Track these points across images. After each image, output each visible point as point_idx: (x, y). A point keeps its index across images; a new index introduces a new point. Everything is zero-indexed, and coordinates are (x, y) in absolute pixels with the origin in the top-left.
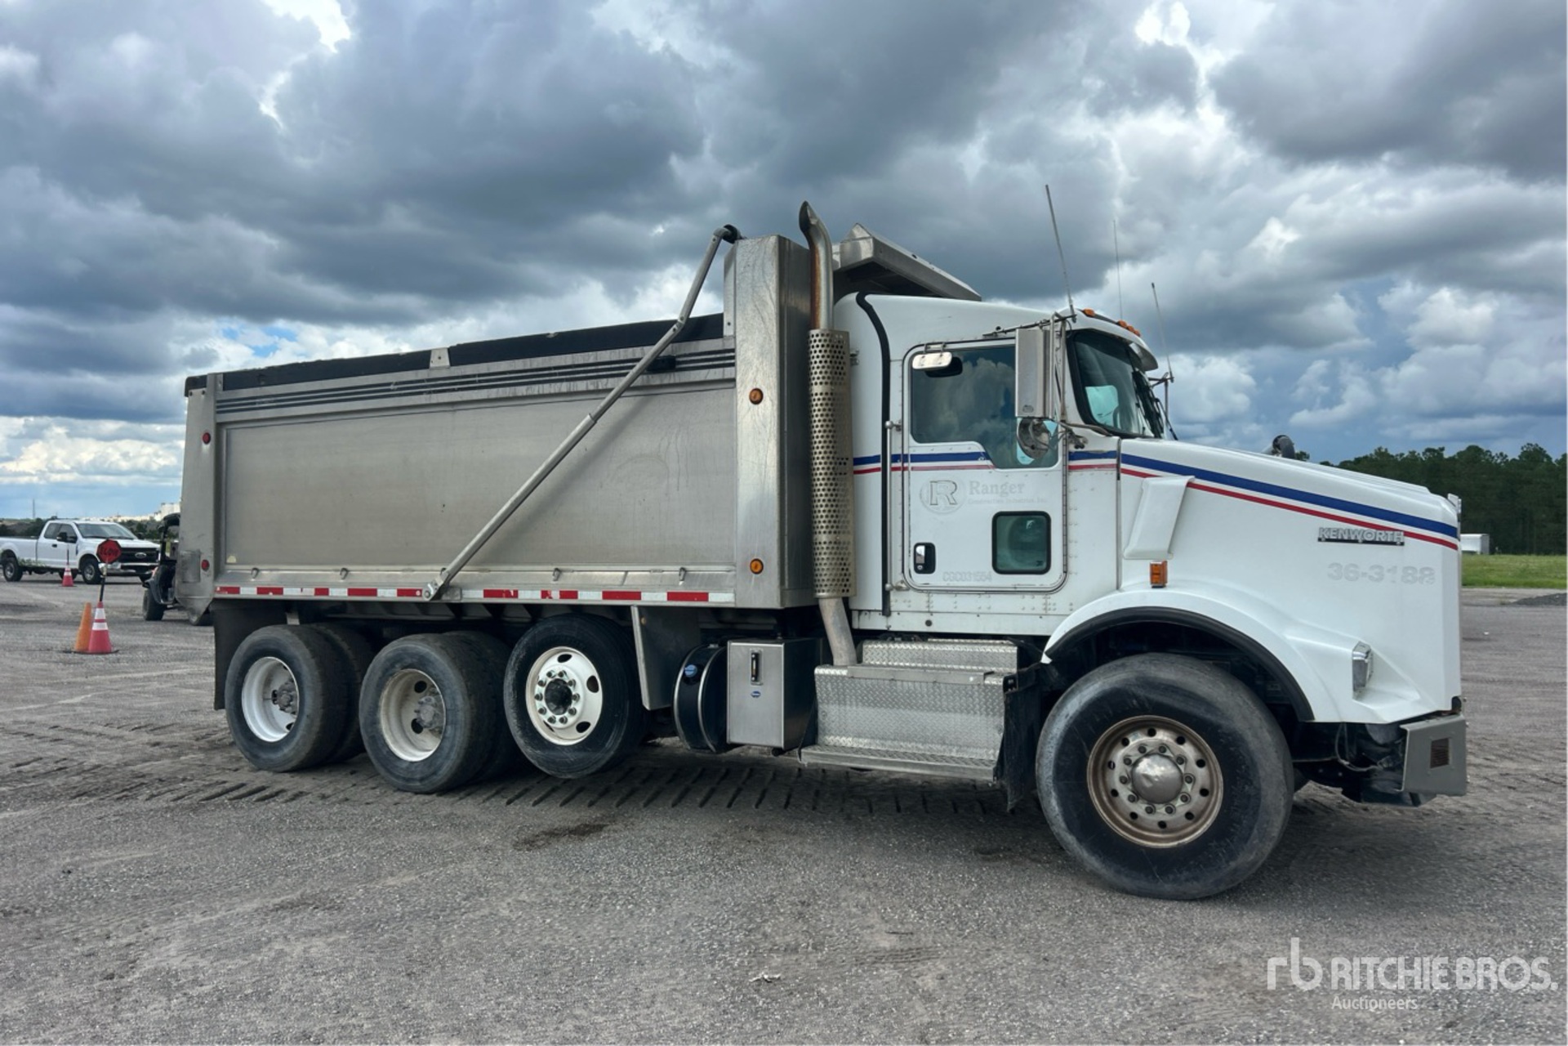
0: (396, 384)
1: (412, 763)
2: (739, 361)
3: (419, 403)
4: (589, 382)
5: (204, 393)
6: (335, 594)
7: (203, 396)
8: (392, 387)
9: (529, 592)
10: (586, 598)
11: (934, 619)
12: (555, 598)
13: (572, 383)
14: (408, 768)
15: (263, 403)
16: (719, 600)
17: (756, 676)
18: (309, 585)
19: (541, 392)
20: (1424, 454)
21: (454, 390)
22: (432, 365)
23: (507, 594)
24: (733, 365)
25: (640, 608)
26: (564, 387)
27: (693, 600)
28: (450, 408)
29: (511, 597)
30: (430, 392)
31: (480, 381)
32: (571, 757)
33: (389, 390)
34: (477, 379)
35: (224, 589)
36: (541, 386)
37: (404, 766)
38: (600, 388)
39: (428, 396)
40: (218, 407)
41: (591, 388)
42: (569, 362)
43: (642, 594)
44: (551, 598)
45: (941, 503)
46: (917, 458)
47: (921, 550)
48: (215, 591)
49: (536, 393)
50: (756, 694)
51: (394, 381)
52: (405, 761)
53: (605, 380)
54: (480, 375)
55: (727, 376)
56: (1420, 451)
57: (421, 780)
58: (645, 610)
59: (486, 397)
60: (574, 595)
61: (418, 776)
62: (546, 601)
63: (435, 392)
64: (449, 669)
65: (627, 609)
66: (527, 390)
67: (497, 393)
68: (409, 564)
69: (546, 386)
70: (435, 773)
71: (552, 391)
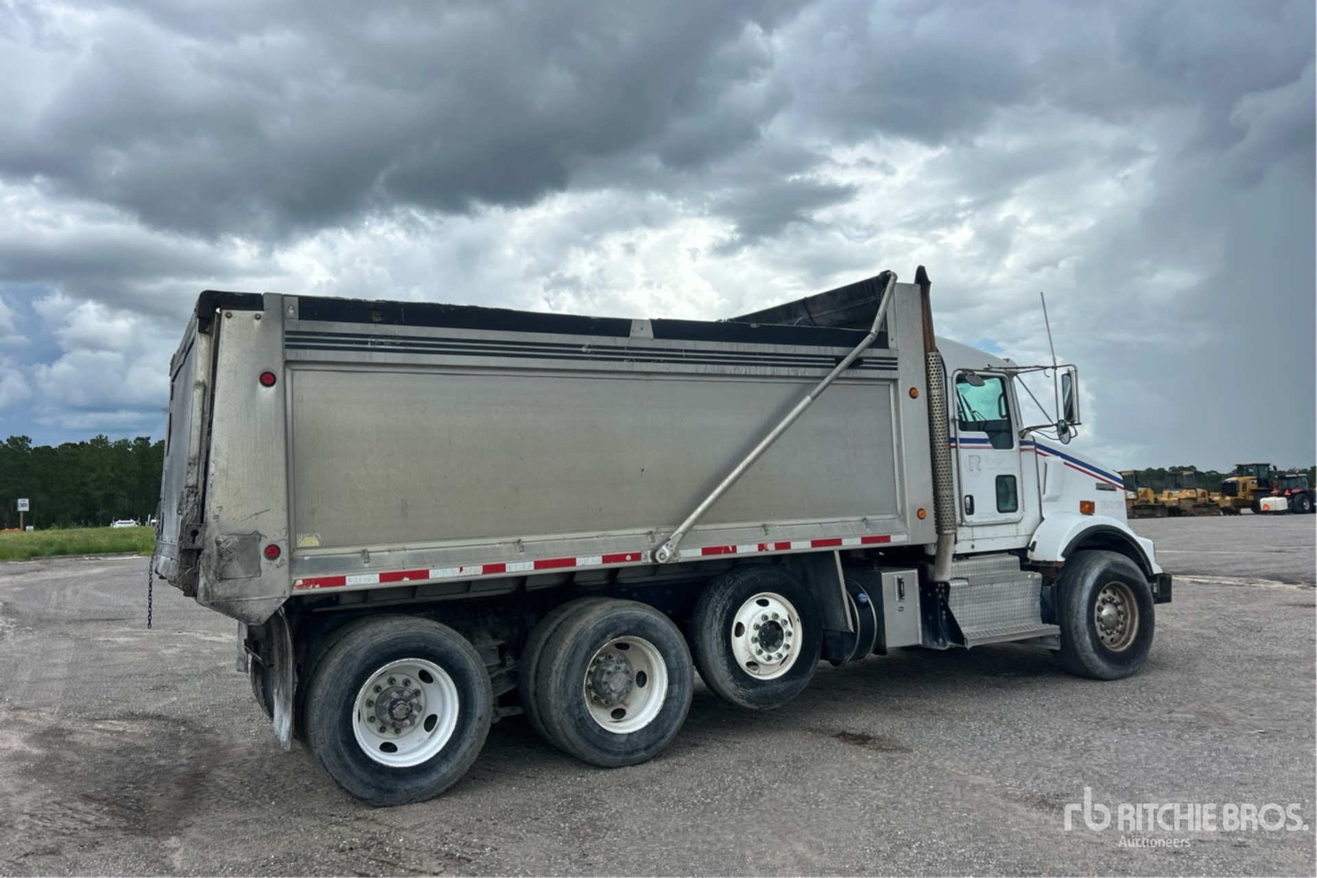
0: (589, 347)
1: (630, 734)
2: (899, 366)
3: (619, 369)
4: (790, 369)
5: (258, 317)
6: (514, 570)
7: (257, 323)
8: (584, 349)
9: (748, 546)
10: (797, 548)
11: (975, 543)
12: (771, 549)
13: (775, 368)
14: (628, 741)
15: (382, 344)
16: (898, 540)
17: (901, 595)
18: (472, 562)
19: (748, 373)
20: (135, 442)
21: (659, 361)
22: (632, 334)
23: (726, 550)
24: (896, 369)
25: (842, 553)
26: (768, 371)
27: (879, 542)
28: (646, 378)
29: (730, 552)
30: (631, 360)
31: (687, 357)
32: (782, 687)
33: (581, 352)
34: (684, 354)
35: (307, 583)
36: (748, 367)
37: (623, 739)
38: (799, 374)
39: (630, 363)
40: (287, 340)
41: (792, 374)
42: (772, 351)
43: (843, 541)
44: (767, 550)
45: (975, 469)
46: (963, 441)
47: (968, 499)
48: (293, 585)
49: (743, 373)
50: (901, 609)
51: (588, 343)
52: (622, 735)
53: (803, 369)
54: (686, 351)
55: (893, 377)
56: (132, 439)
57: (647, 748)
58: (843, 553)
59: (694, 371)
60: (787, 545)
61: (643, 745)
62: (763, 553)
63: (637, 360)
64: (671, 629)
65: (832, 553)
66: (735, 369)
67: (706, 368)
68: (605, 530)
69: (753, 368)
70: (663, 737)
71: (758, 373)
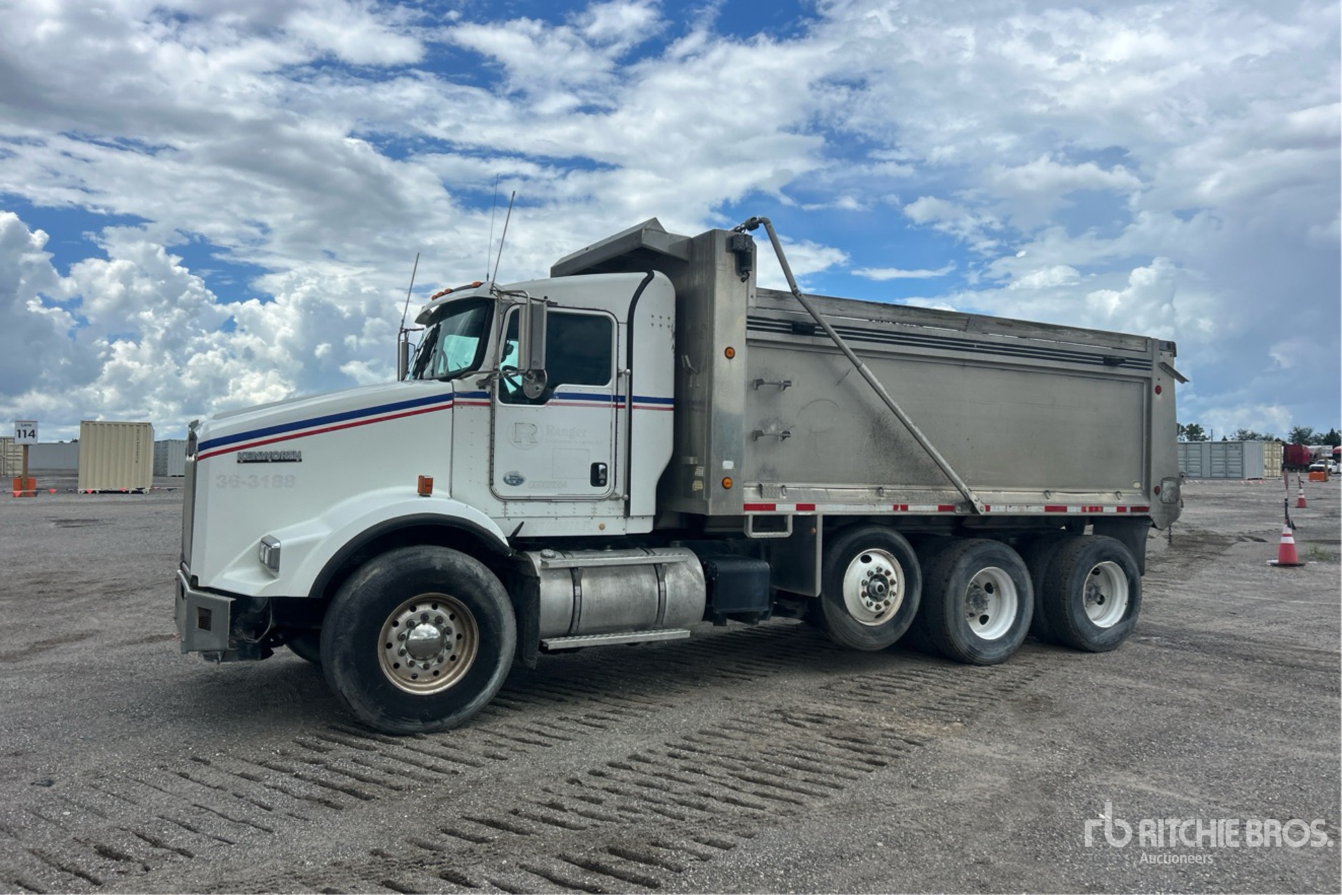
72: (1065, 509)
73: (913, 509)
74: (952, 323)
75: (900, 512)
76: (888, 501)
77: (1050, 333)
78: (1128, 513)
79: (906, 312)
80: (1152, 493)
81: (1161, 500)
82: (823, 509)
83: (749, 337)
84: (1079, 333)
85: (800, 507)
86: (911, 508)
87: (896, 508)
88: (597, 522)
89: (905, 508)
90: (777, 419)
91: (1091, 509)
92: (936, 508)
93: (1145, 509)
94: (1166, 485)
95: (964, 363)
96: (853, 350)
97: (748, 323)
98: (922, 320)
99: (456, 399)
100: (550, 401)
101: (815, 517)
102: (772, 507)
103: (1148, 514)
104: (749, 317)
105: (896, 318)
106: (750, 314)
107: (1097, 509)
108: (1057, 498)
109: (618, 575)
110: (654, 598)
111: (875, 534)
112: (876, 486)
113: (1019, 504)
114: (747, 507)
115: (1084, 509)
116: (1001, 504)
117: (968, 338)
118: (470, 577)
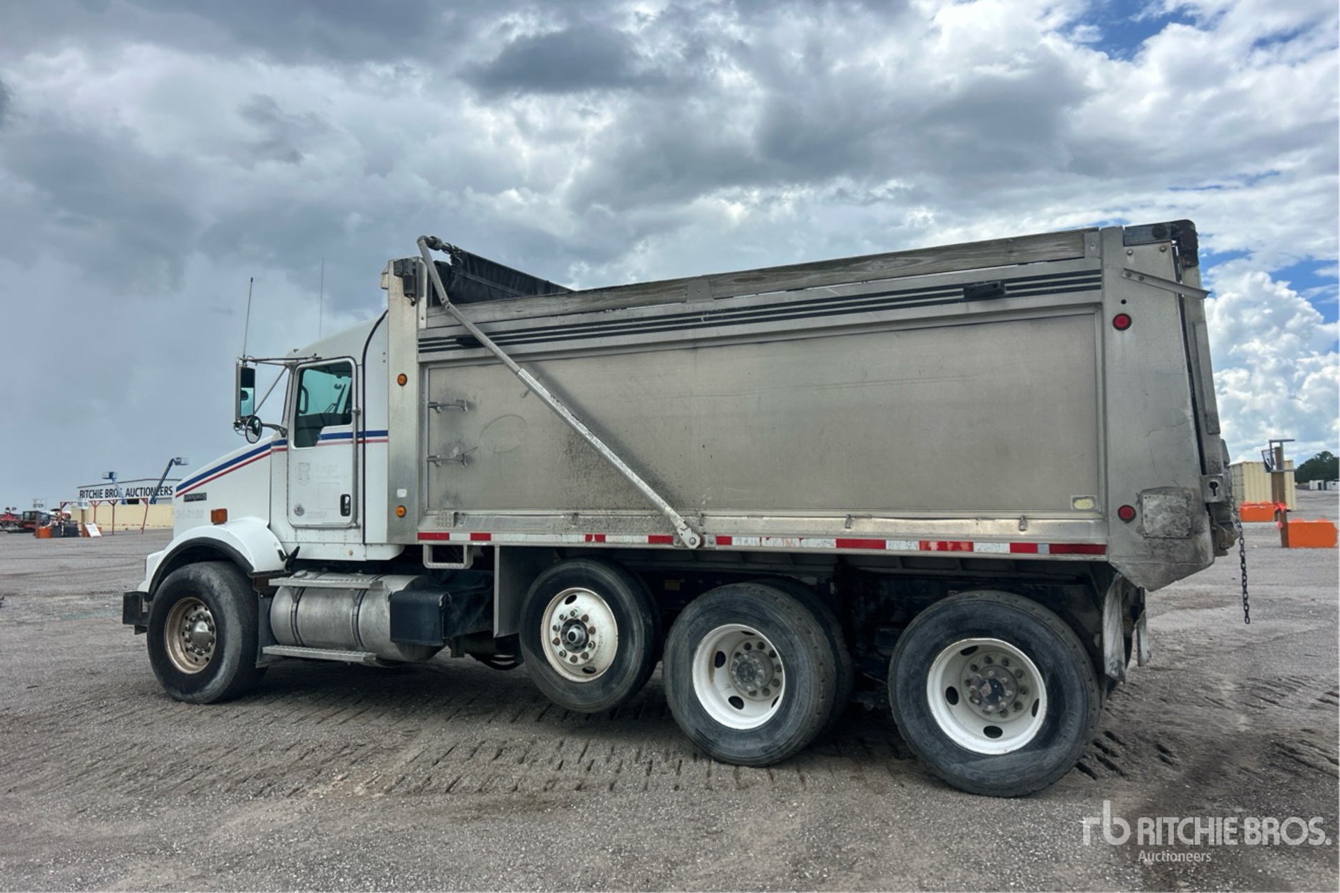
72: (882, 545)
73: (612, 540)
74: (665, 296)
75: (594, 544)
76: (579, 530)
77: (837, 274)
78: (1043, 554)
79: (596, 296)
80: (1114, 518)
81: (1140, 530)
82: (501, 539)
83: (420, 360)
84: (902, 260)
85: (475, 537)
86: (608, 539)
87: (588, 538)
88: (349, 548)
89: (601, 538)
90: (459, 442)
91: (942, 546)
92: (646, 539)
93: (1100, 549)
94: (1150, 504)
95: (695, 344)
96: (511, 356)
97: (420, 346)
98: (620, 301)
99: (273, 447)
100: (319, 442)
101: (491, 548)
102: (446, 536)
103: (1103, 558)
104: (420, 340)
105: (585, 306)
106: (420, 337)
107: (957, 546)
108: (867, 528)
109: (328, 597)
110: (349, 620)
111: (574, 570)
112: (573, 512)
113: (784, 536)
114: (422, 536)
115: (925, 545)
116: (753, 534)
117: (690, 311)
118: (207, 587)
